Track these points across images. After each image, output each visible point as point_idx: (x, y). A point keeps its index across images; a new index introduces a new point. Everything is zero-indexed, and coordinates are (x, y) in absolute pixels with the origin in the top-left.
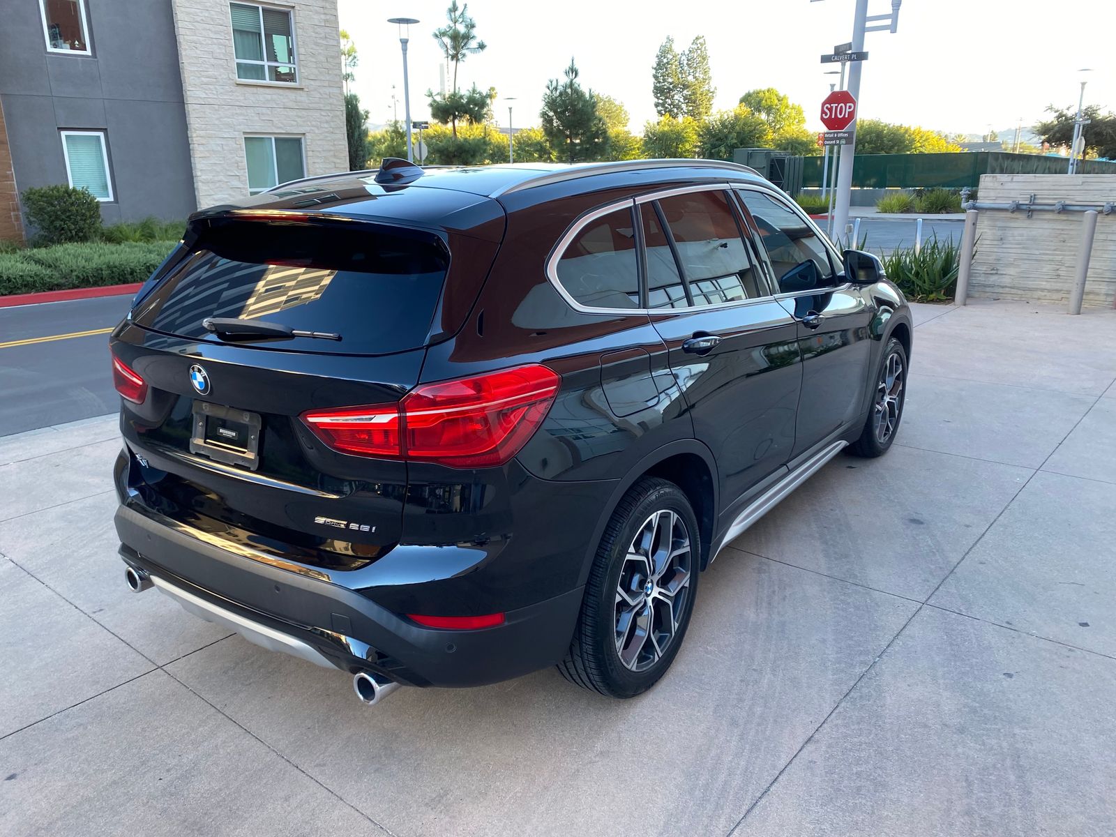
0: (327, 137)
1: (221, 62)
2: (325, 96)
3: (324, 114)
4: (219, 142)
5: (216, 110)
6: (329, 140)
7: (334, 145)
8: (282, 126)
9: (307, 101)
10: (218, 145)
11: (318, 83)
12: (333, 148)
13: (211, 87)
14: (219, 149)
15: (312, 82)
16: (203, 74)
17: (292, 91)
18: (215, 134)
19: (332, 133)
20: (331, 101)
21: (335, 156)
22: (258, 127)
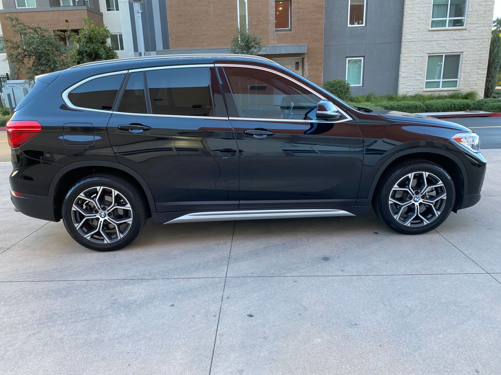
0: (476, 53)
1: (423, 21)
2: (480, 32)
3: (477, 41)
4: (414, 58)
5: (416, 44)
6: (477, 55)
7: (480, 57)
8: (450, 49)
9: (468, 35)
10: (414, 60)
11: (476, 25)
12: (478, 59)
13: (415, 33)
14: (414, 62)
15: (473, 25)
16: (412, 28)
17: (460, 31)
18: (413, 55)
19: (480, 50)
20: (483, 34)
21: (479, 63)
22: (437, 50)
